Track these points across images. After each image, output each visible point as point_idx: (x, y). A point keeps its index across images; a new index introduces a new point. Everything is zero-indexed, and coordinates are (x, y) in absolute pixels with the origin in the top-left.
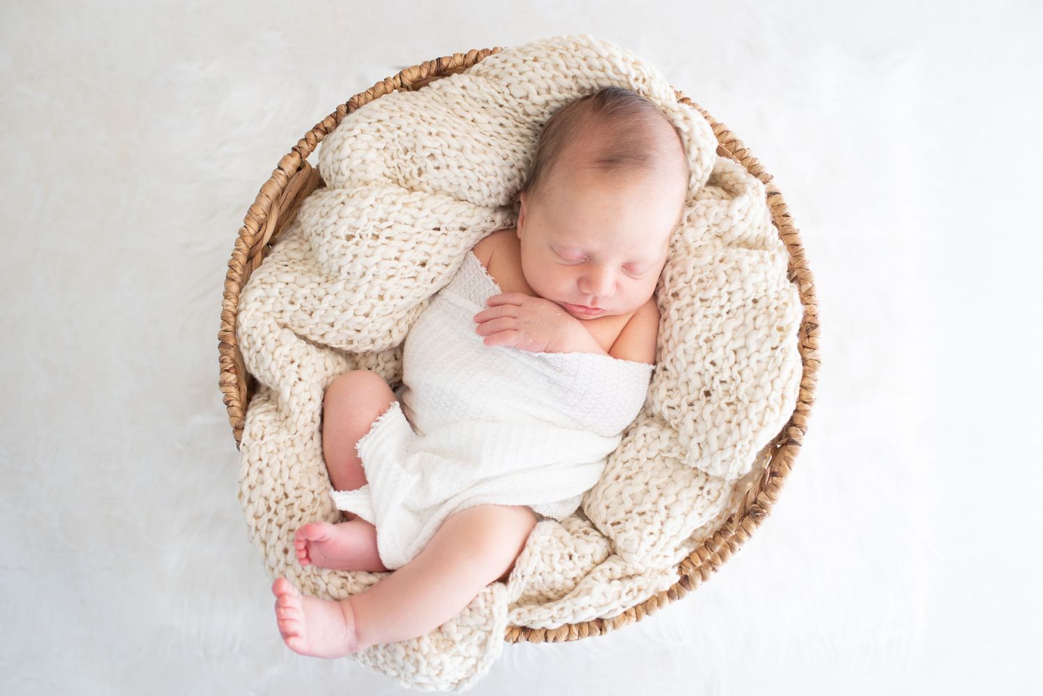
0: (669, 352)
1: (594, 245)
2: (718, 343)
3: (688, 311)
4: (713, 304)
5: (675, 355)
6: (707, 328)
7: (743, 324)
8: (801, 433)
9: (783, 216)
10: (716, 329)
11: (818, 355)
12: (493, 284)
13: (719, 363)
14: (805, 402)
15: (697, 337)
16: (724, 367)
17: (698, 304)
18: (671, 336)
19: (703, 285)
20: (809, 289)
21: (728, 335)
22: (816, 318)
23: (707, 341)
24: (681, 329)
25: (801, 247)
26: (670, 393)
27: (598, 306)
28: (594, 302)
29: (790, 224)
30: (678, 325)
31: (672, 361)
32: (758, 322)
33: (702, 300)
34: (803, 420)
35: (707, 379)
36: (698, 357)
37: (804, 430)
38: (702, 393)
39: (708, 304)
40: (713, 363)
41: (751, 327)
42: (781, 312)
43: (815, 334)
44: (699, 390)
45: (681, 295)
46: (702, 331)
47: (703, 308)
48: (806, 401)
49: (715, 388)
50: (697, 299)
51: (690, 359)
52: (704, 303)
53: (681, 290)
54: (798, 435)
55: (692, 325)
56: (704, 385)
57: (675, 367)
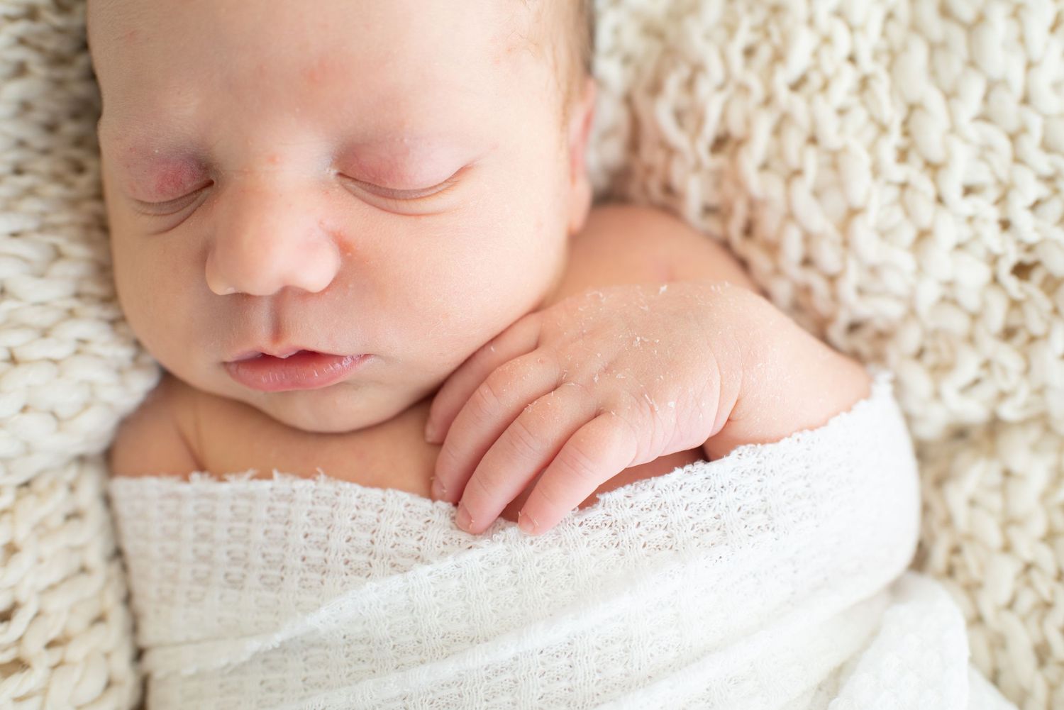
2: (932, 136)
3: (794, 141)
4: (829, 68)
6: (871, 132)
7: (934, 48)
10: (892, 114)
13: (982, 175)
15: (876, 171)
16: (1003, 175)
17: (797, 105)
18: (807, 238)
19: (764, 53)
21: (934, 100)
23: (903, 156)
24: (817, 196)
26: (930, 359)
33: (796, 87)
35: (993, 238)
36: (926, 212)
38: (1012, 283)
39: (816, 80)
40: (968, 191)
41: (958, 37)
44: (995, 280)
45: (736, 128)
46: (872, 148)
47: (819, 101)
49: (1031, 237)
50: (783, 94)
51: (908, 234)
52: (807, 89)
53: (723, 117)
55: (835, 161)
56: (994, 260)
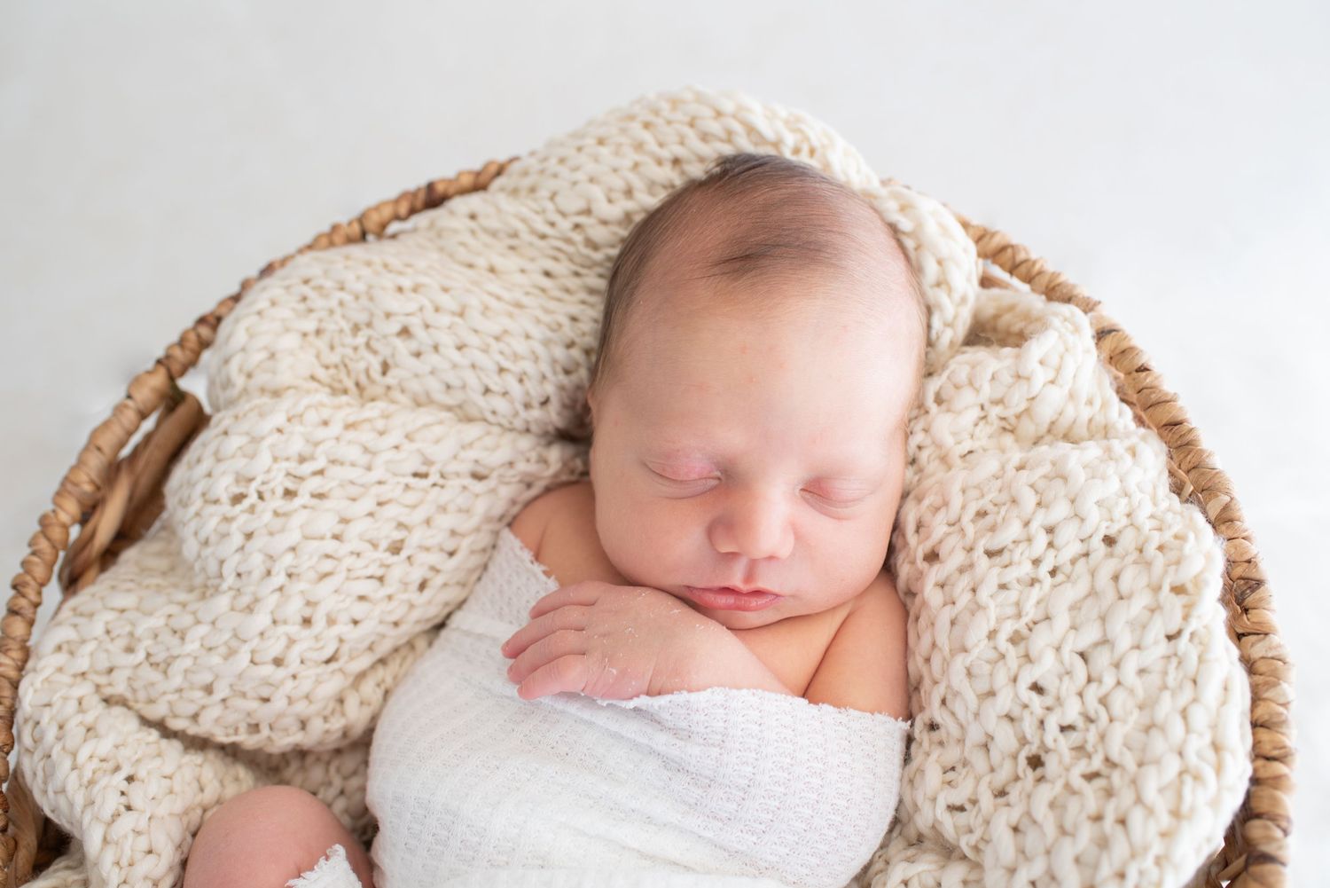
0: (935, 683)
1: (731, 439)
2: (1041, 641)
3: (964, 582)
4: (1016, 557)
5: (949, 687)
6: (1011, 611)
7: (1093, 593)
8: (1278, 833)
9: (1137, 371)
10: (1031, 612)
11: (1279, 646)
12: (543, 578)
13: (1049, 684)
14: (1268, 759)
15: (992, 635)
16: (1063, 693)
17: (983, 562)
18: (934, 645)
19: (989, 520)
20: (1226, 508)
21: (1062, 620)
22: (1256, 566)
23: (1015, 639)
24: (953, 623)
25: (1187, 426)
26: (951, 775)
27: (761, 584)
28: (749, 577)
29: (1156, 383)
30: (946, 615)
31: (944, 702)
32: (1126, 582)
33: (990, 554)
34: (1275, 802)
35: (1029, 727)
36: (1002, 678)
37: (1284, 824)
38: (1022, 761)
39: (1006, 557)
40: (1037, 688)
41: (1110, 595)
42: (1173, 555)
43: (1261, 600)
44: (1015, 757)
45: (943, 553)
46: (1000, 620)
47: (996, 571)
48: (1275, 753)
49: (1049, 742)
50: (979, 551)
51: (983, 686)
52: (997, 560)
53: (941, 542)
54: (1271, 839)
55: (976, 608)
56: (1024, 741)
57: (953, 714)
